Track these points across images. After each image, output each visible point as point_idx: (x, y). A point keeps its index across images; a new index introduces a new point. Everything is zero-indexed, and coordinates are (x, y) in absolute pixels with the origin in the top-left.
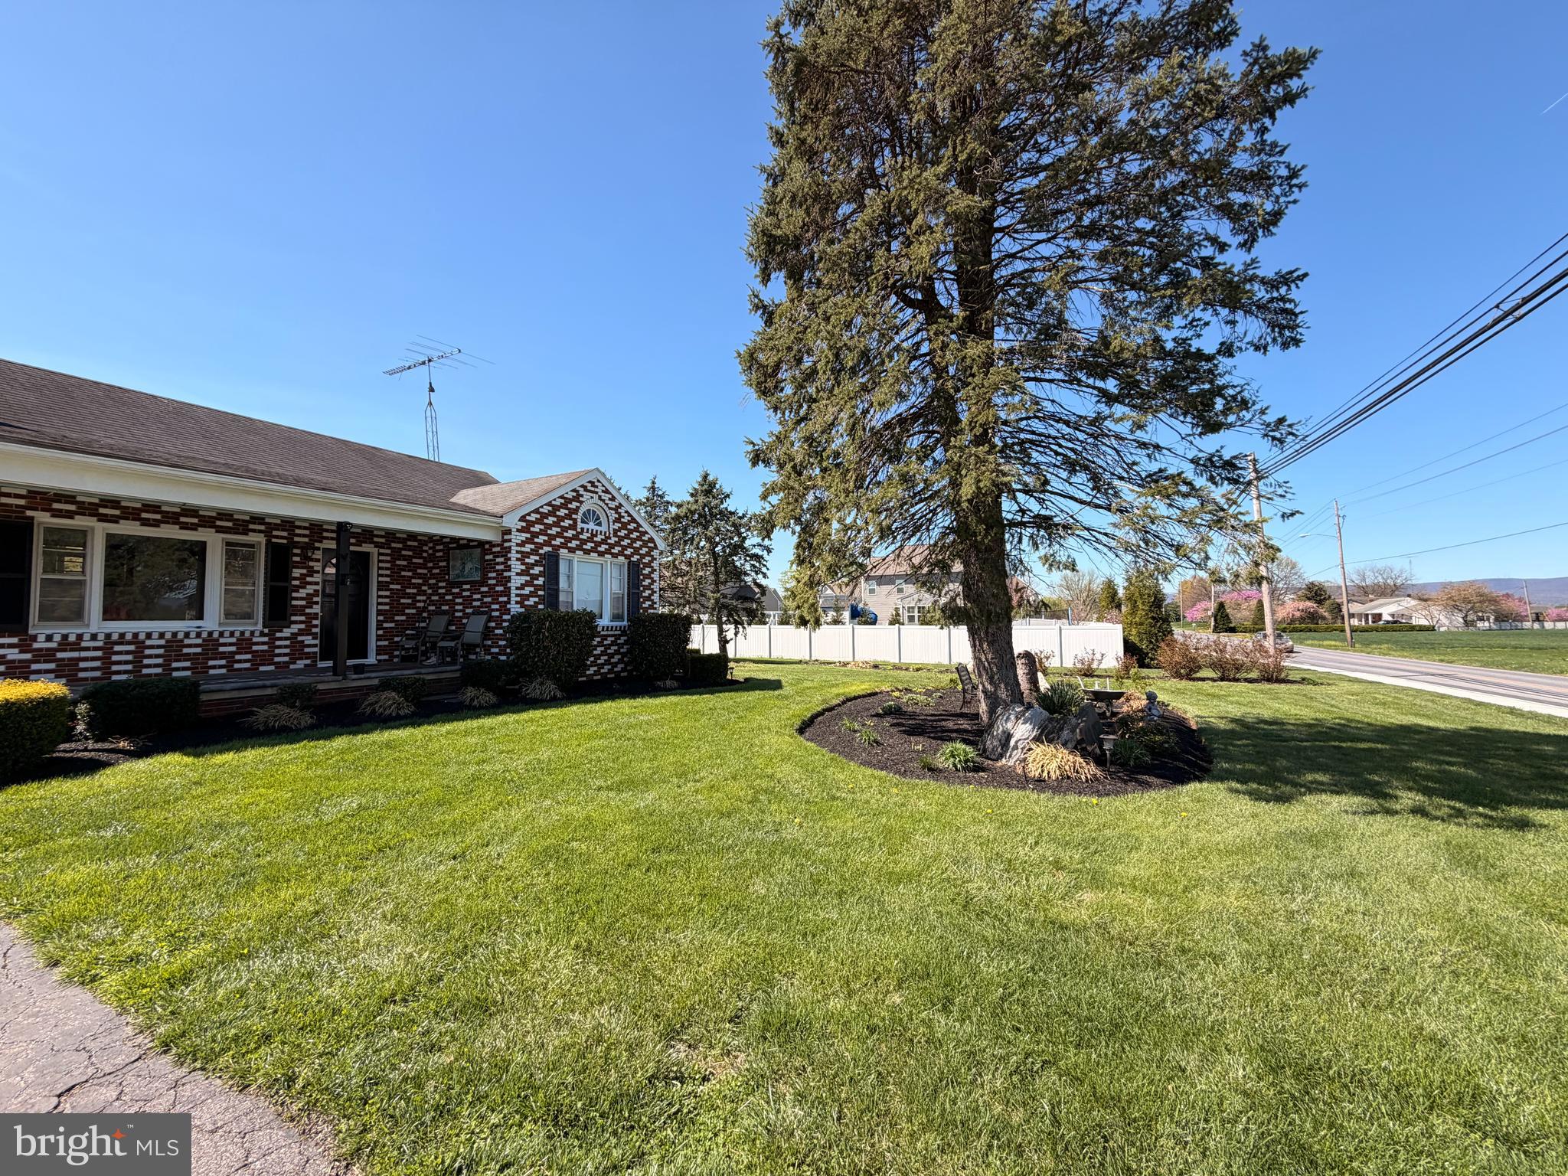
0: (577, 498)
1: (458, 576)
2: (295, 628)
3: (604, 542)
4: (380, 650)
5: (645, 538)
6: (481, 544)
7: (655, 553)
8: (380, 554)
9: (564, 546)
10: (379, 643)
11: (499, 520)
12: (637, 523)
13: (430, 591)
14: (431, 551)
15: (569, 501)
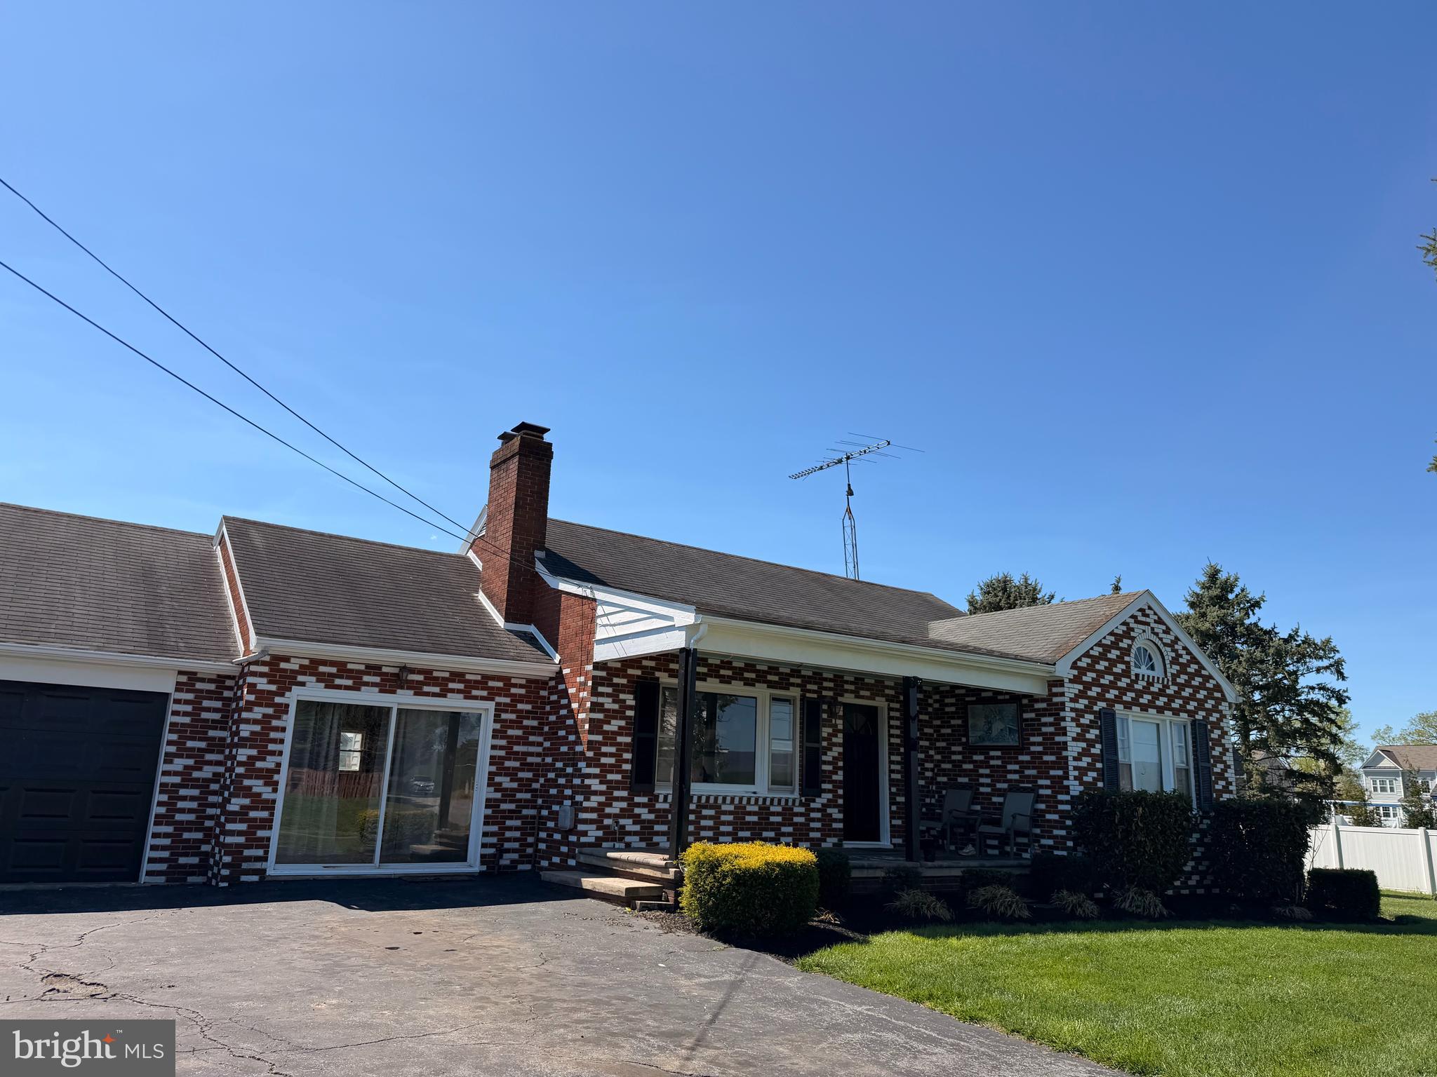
0: (1128, 634)
1: (982, 739)
2: (826, 797)
3: (1162, 692)
4: (895, 831)
5: (1209, 685)
6: (1015, 698)
7: (1224, 707)
8: (890, 709)
9: (1119, 699)
10: (895, 822)
11: (1050, 668)
12: (1198, 663)
13: (938, 757)
14: (937, 705)
15: (1120, 638)
